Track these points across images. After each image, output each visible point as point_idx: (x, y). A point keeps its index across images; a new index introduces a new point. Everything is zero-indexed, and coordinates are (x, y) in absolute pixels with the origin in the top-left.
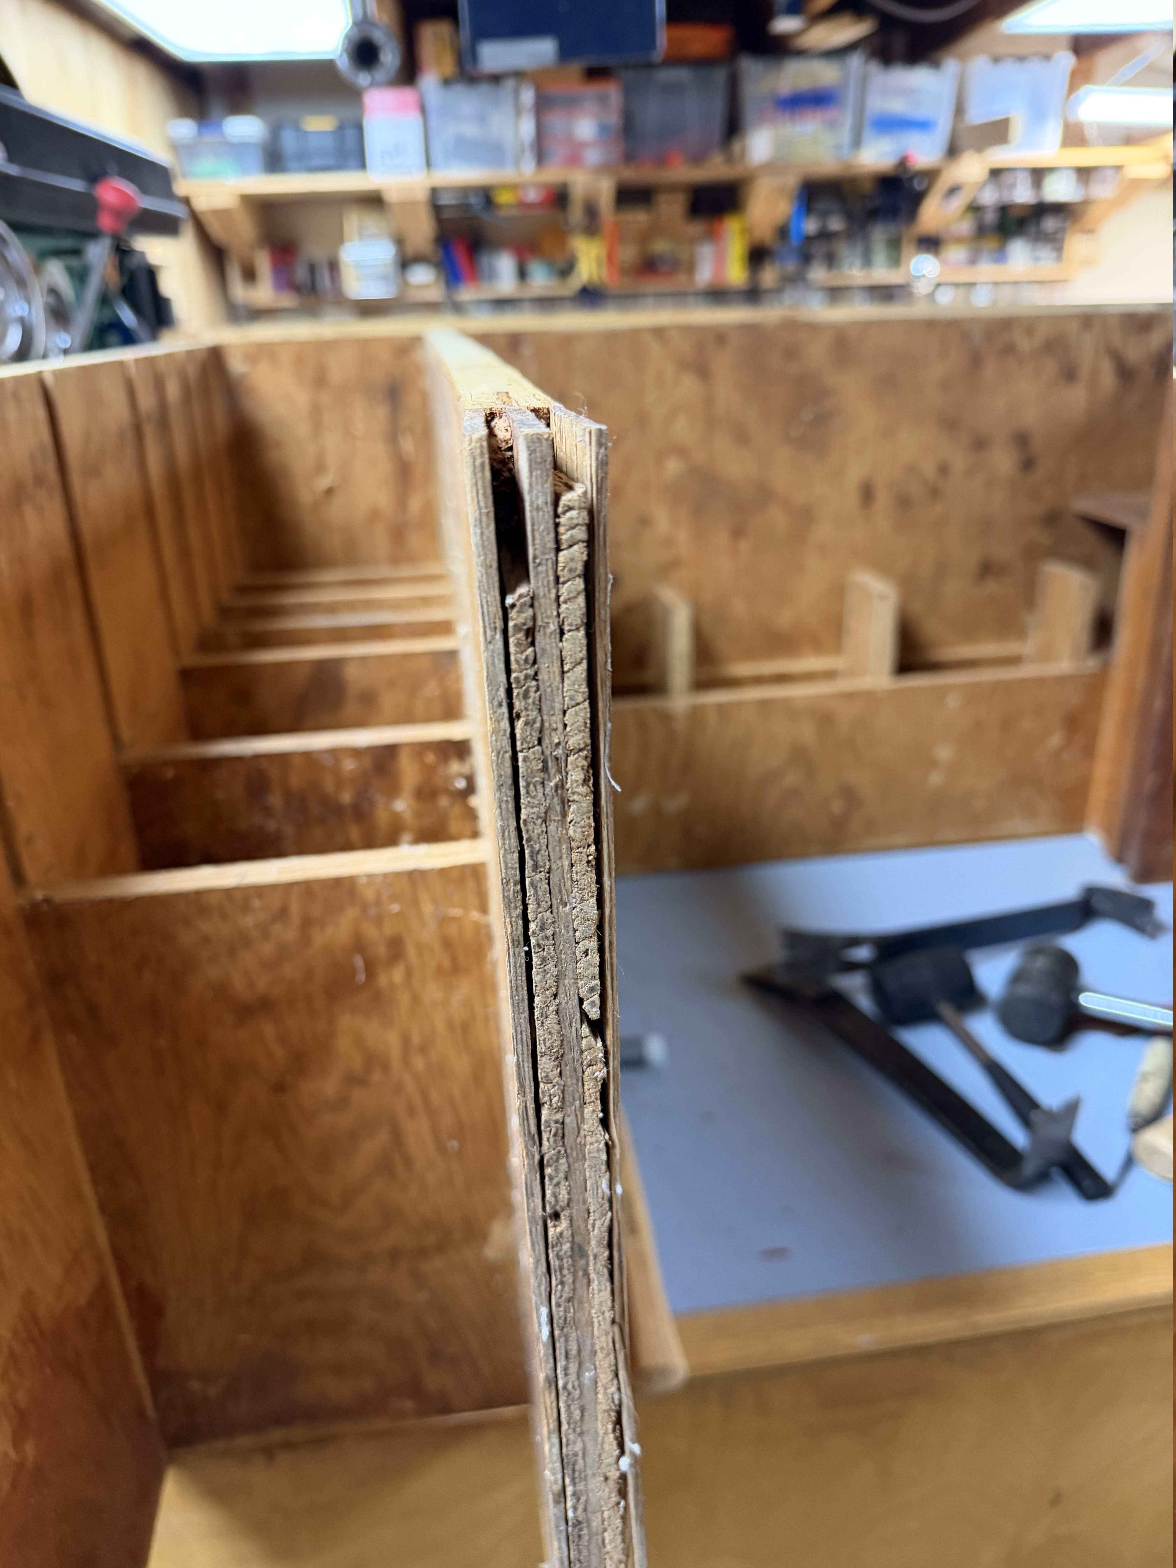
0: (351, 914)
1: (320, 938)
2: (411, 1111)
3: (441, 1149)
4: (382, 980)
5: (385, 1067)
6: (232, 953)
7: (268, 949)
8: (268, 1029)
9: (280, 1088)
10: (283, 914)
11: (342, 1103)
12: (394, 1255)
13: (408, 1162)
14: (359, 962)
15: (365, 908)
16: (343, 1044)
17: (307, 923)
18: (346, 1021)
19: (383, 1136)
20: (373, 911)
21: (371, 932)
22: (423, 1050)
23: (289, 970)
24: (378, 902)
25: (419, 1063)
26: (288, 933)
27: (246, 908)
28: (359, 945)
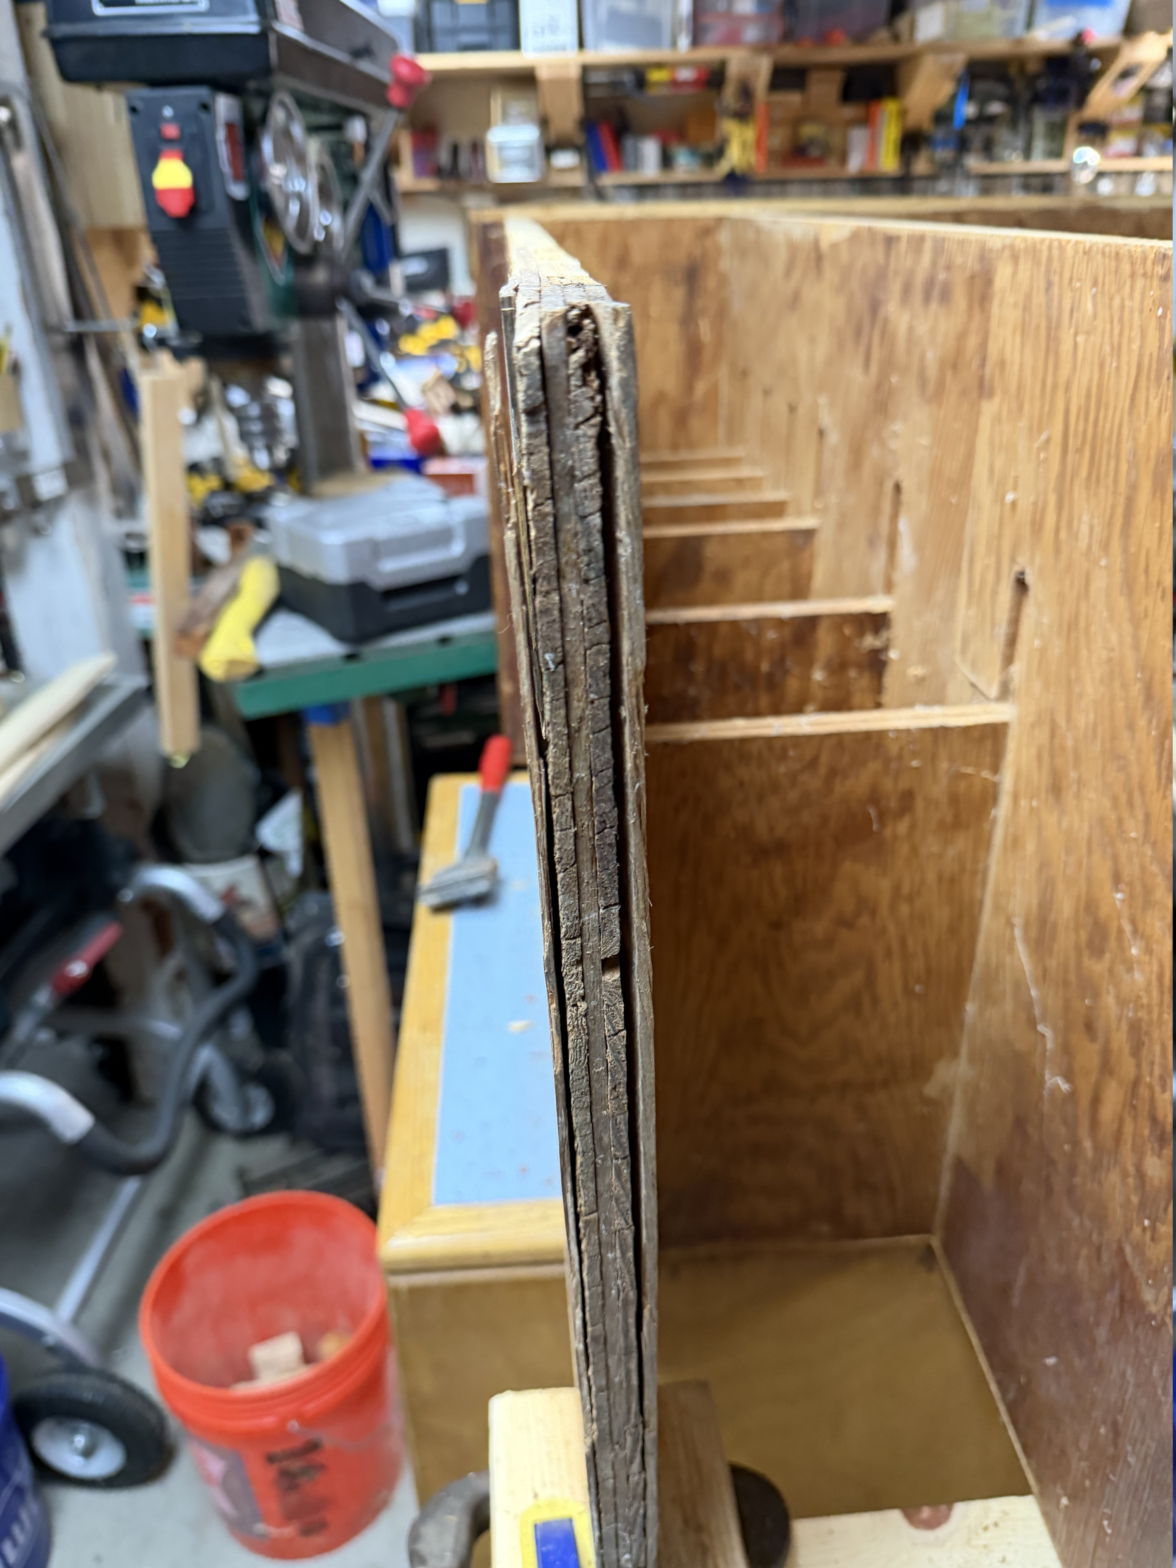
0: (874, 766)
1: (840, 788)
2: (889, 953)
3: (908, 991)
4: (888, 832)
5: (873, 913)
6: (761, 798)
7: (793, 796)
8: (778, 870)
9: (777, 925)
10: (813, 763)
11: (828, 943)
12: (845, 1086)
13: (875, 1001)
14: (872, 812)
15: (887, 762)
16: (841, 889)
17: (833, 773)
18: (848, 867)
19: (858, 976)
20: (894, 765)
21: (888, 784)
22: (910, 899)
23: (807, 817)
24: (900, 757)
25: (904, 909)
26: (813, 782)
27: (783, 756)
28: (875, 797)
